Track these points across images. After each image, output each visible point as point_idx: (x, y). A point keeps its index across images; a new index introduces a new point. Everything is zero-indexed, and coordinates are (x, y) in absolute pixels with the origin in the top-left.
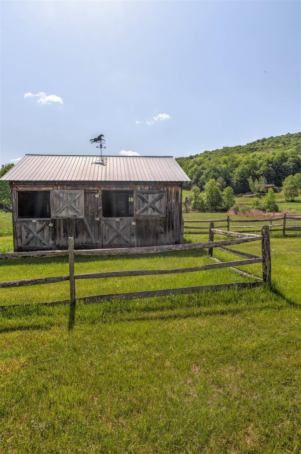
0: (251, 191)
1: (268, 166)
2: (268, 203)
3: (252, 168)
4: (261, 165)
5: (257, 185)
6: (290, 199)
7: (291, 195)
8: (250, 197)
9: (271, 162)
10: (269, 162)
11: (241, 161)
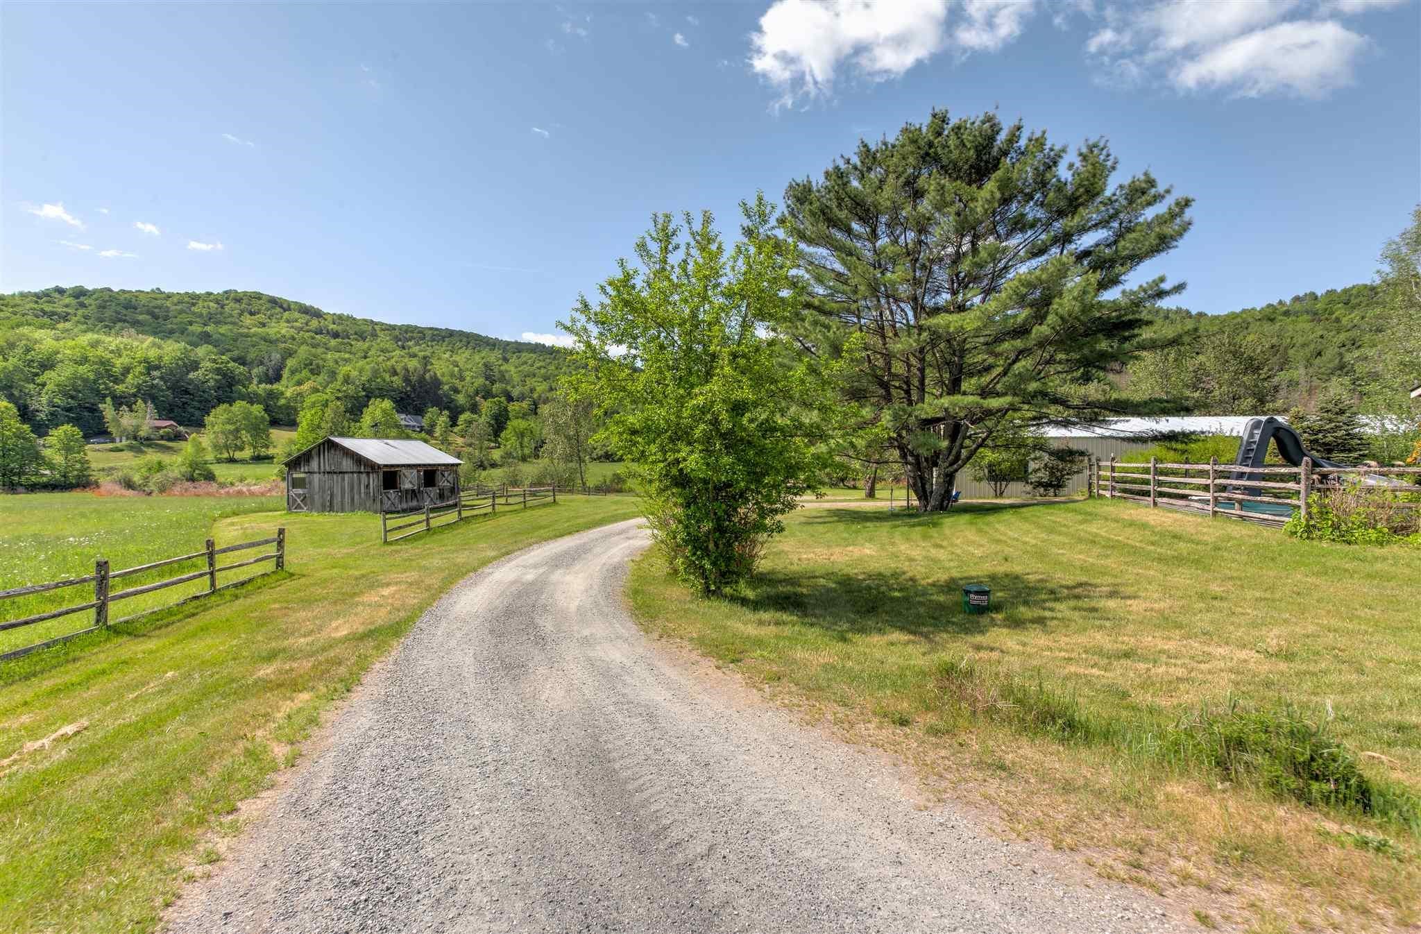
0: (110, 434)
1: (149, 374)
2: (191, 466)
3: (99, 375)
4: (127, 370)
5: (127, 420)
6: (226, 455)
7: (227, 447)
8: (111, 450)
9: (157, 368)
10: (150, 367)
11: (58, 353)
